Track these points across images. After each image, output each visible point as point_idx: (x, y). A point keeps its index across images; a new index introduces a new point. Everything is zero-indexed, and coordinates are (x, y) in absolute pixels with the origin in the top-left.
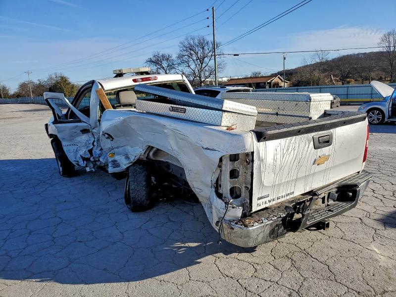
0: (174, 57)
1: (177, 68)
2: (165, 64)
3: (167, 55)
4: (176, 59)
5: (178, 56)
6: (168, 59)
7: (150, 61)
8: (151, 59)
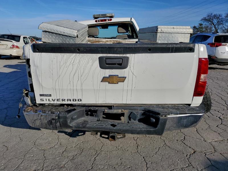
0: (223, 16)
1: (224, 24)
2: (215, 21)
3: (218, 15)
4: (224, 18)
5: (226, 15)
6: (219, 18)
7: (204, 19)
8: (205, 18)
